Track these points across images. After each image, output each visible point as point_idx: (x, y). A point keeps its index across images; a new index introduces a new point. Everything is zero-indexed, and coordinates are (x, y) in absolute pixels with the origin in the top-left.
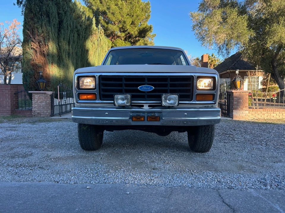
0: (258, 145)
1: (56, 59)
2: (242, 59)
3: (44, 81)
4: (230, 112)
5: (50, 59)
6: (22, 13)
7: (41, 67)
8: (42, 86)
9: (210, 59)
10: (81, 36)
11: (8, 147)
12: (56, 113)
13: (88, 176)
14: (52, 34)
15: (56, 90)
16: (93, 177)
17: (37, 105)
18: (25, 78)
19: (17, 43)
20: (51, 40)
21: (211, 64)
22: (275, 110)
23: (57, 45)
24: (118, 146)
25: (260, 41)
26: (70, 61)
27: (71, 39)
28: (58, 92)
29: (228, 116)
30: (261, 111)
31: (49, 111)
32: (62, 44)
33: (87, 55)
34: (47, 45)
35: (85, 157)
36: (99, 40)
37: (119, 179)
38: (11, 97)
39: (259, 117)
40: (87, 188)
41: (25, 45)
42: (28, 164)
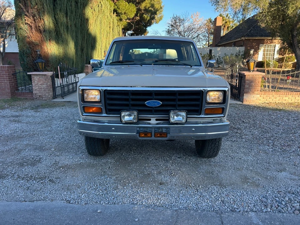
0: (265, 145)
1: (54, 35)
2: (259, 24)
3: (43, 61)
4: (241, 95)
5: (47, 35)
7: (37, 45)
8: (41, 67)
9: (223, 20)
10: (79, 4)
11: (15, 149)
12: (58, 94)
13: (97, 194)
14: (47, 5)
15: (56, 70)
16: (102, 195)
17: (37, 88)
18: (22, 58)
19: (8, 7)
20: (46, 13)
21: (225, 26)
22: (288, 94)
23: (54, 18)
24: (125, 149)
25: (281, 6)
26: (69, 35)
27: (68, 10)
28: (59, 72)
29: (238, 99)
30: (273, 94)
31: (51, 93)
32: (58, 16)
33: (87, 25)
34: (43, 19)
35: (93, 166)
36: (100, 5)
37: (128, 198)
38: (9, 78)
39: (271, 100)
40: (98, 212)
41: (18, 20)
42: (38, 176)
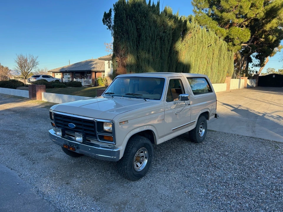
5: (129, 68)
6: (112, 35)
14: (131, 48)
20: (129, 53)
23: (137, 56)
32: (141, 54)
34: (127, 58)
41: (114, 59)
